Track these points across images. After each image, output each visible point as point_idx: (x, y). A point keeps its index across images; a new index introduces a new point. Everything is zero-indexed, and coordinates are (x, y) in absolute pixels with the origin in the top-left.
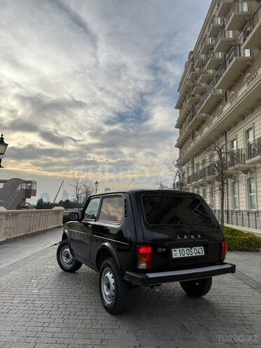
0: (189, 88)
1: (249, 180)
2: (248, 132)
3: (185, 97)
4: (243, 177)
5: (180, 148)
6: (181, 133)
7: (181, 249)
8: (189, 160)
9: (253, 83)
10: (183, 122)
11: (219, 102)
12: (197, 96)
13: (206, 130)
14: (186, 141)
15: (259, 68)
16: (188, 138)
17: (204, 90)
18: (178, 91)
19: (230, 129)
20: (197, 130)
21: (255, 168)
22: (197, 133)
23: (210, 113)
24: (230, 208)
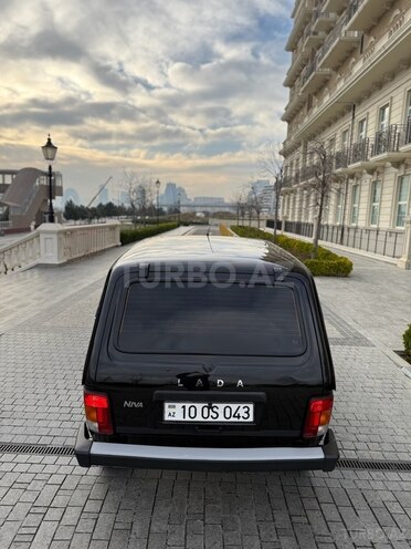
0: (310, 16)
1: (375, 183)
2: (383, 109)
3: (302, 31)
4: (367, 179)
5: (289, 122)
6: (292, 95)
7: (188, 405)
8: (300, 145)
9: (397, 34)
10: (298, 76)
11: (351, 51)
12: (321, 34)
13: (327, 99)
14: (298, 111)
15: (407, 10)
16: (301, 107)
17: (332, 25)
18: (293, 17)
19: (360, 101)
20: (315, 94)
21: (384, 167)
22: (315, 100)
23: (337, 69)
24: (346, 223)
